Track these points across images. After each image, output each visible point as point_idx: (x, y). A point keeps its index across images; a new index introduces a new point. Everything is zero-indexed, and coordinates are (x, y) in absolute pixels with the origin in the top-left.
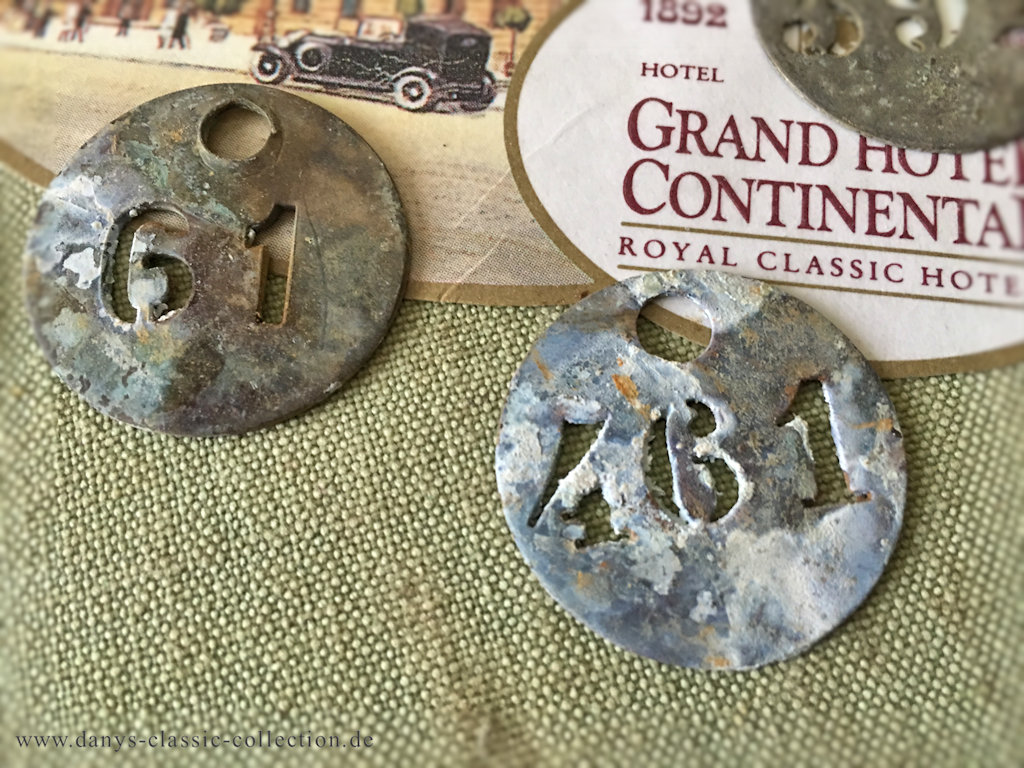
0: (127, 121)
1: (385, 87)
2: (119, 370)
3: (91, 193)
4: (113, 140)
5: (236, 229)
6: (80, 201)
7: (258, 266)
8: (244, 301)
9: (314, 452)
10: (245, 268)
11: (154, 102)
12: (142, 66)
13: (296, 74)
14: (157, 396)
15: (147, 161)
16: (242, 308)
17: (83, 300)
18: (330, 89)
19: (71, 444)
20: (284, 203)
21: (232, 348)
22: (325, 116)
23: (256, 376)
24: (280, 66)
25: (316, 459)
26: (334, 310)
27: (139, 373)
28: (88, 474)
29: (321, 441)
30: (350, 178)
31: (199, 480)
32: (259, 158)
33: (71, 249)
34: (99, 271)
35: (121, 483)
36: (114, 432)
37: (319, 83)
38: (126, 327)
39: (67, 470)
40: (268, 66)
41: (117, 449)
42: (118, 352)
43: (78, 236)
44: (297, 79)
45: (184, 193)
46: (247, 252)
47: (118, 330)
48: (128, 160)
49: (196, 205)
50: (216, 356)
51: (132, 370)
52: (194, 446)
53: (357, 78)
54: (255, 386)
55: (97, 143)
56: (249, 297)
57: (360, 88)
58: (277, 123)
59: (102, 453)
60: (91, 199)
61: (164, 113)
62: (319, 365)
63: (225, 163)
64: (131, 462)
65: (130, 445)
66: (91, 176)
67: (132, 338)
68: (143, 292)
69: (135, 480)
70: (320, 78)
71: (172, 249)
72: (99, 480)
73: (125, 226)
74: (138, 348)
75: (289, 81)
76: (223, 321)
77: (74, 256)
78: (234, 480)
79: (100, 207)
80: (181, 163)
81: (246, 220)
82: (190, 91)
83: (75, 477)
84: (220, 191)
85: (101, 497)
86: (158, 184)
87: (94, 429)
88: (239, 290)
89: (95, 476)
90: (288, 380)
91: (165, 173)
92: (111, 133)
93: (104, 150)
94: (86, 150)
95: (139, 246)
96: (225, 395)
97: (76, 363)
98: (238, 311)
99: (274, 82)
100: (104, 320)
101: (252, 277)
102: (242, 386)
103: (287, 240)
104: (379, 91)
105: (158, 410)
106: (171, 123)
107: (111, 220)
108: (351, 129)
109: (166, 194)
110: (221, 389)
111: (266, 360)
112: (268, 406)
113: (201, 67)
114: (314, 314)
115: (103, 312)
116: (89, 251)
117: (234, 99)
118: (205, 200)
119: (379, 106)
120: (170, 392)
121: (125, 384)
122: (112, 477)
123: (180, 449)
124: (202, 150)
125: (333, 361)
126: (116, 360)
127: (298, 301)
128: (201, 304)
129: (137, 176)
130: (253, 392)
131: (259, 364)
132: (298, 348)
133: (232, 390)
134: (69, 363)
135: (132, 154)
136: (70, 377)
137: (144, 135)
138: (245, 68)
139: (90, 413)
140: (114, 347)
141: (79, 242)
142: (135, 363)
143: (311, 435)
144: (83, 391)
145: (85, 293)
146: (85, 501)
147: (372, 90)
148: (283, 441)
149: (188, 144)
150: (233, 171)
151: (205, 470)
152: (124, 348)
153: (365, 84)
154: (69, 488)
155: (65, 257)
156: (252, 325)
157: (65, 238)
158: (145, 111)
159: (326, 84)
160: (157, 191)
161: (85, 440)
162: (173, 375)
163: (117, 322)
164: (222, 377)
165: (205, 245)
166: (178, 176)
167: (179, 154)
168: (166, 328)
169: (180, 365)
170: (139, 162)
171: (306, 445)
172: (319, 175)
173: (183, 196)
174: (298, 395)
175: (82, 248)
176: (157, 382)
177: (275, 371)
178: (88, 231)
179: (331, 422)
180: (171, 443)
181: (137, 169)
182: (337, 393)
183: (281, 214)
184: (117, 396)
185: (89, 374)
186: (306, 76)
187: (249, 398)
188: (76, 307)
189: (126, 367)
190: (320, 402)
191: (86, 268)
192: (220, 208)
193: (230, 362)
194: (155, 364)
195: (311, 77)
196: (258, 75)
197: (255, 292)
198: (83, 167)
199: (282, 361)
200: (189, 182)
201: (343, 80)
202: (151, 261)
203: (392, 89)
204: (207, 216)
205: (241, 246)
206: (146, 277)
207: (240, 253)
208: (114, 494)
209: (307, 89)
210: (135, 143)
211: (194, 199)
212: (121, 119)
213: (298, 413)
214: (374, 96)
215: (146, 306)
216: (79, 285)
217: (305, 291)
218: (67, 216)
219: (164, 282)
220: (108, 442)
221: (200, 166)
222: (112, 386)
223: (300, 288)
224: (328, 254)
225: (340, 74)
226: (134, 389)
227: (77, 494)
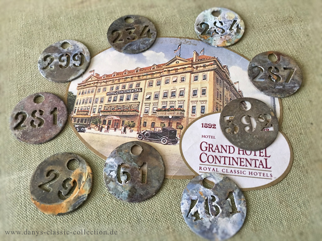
0: (118, 148)
1: (159, 140)
2: (120, 192)
3: (113, 161)
4: (116, 152)
5: (137, 167)
6: (112, 163)
7: (141, 173)
8: (139, 180)
9: (152, 205)
10: (139, 174)
11: (123, 145)
12: (119, 137)
13: (145, 138)
14: (127, 196)
15: (122, 155)
16: (139, 181)
17: (114, 180)
18: (150, 141)
19: (113, 204)
20: (145, 162)
21: (138, 188)
22: (150, 147)
23: (142, 193)
24: (142, 137)
25: (152, 206)
26: (154, 181)
27: (124, 192)
28: (116, 209)
29: (153, 203)
30: (155, 158)
31: (134, 210)
32: (140, 154)
33: (111, 171)
34: (116, 175)
35: (122, 211)
36: (120, 202)
37: (148, 140)
38: (121, 184)
39: (113, 209)
40: (140, 137)
41: (120, 205)
42: (120, 189)
43: (112, 169)
44: (145, 139)
45: (129, 161)
46: (139, 171)
47: (120, 185)
48: (119, 155)
49: (130, 163)
50: (135, 189)
51: (122, 192)
52: (132, 204)
53: (155, 139)
54: (142, 194)
55: (114, 152)
56: (140, 179)
57: (155, 140)
58: (143, 148)
59: (118, 205)
60: (114, 162)
61: (124, 147)
62: (152, 190)
63: (135, 156)
64: (123, 207)
65: (122, 204)
66: (113, 158)
67: (122, 186)
68: (123, 178)
69: (124, 210)
70: (149, 139)
71: (127, 171)
72: (118, 210)
73: (119, 167)
74: (123, 188)
75: (143, 139)
76: (136, 183)
77: (112, 172)
78: (139, 210)
79: (115, 163)
80: (128, 156)
81: (139, 166)
82: (128, 143)
83: (114, 210)
84: (134, 161)
85: (119, 213)
86: (124, 159)
87: (116, 201)
88: (138, 178)
89: (117, 210)
90: (147, 193)
91: (125, 157)
92: (116, 150)
93: (115, 153)
94: (112, 154)
95: (122, 170)
96: (138, 196)
97: (114, 191)
98: (138, 181)
99: (141, 140)
100: (117, 183)
101: (140, 175)
102: (140, 194)
103: (145, 168)
104: (158, 141)
105: (127, 199)
106: (126, 149)
107: (117, 166)
108: (155, 149)
109: (126, 161)
110: (137, 195)
111: (143, 190)
112: (144, 197)
113: (129, 137)
114: (151, 182)
115: (117, 182)
116: (114, 171)
117: (136, 144)
118: (132, 162)
119: (158, 143)
120: (129, 195)
121: (122, 194)
122: (120, 210)
123: (130, 205)
124: (131, 153)
125: (154, 189)
126: (120, 190)
127: (148, 179)
128: (132, 180)
129: (121, 158)
130: (142, 195)
131: (142, 190)
132: (148, 187)
133: (139, 195)
134: (112, 191)
135: (120, 154)
136: (113, 193)
137: (121, 151)
138: (136, 137)
139: (116, 199)
140: (119, 188)
141: (112, 170)
142: (123, 191)
143: (151, 202)
144: (115, 196)
145: (114, 179)
146: (116, 214)
147: (157, 141)
148: (146, 203)
149: (129, 152)
150: (136, 157)
151: (134, 208)
152: (121, 188)
153: (156, 140)
154: (113, 212)
155: (110, 173)
156: (141, 184)
157: (110, 169)
158: (121, 146)
159: (150, 140)
160: (124, 161)
161: (115, 204)
162: (129, 192)
163: (119, 183)
164: (137, 193)
165: (133, 170)
166: (127, 158)
167: (127, 154)
168: (127, 184)
169: (130, 191)
170: (121, 155)
171: (150, 204)
172: (150, 157)
173: (128, 162)
174: (149, 196)
175: (113, 171)
176: (127, 194)
177: (145, 191)
178: (113, 168)
179: (154, 200)
180: (129, 204)
181: (121, 157)
182: (155, 195)
183: (144, 164)
184: (120, 196)
185: (116, 192)
186: (146, 138)
187: (141, 196)
188: (113, 181)
189: (121, 191)
190: (152, 196)
191: (114, 174)
192: (134, 164)
193: (138, 190)
194: (126, 191)
195: (147, 139)
196: (138, 138)
197: (141, 178)
198: (112, 157)
199: (146, 190)
200: (129, 159)
201: (152, 139)
202: (124, 173)
203: (161, 141)
204: (132, 165)
205: (138, 170)
206: (124, 176)
207: (138, 171)
208: (120, 213)
209: (147, 141)
210: (120, 152)
211: (130, 162)
212: (117, 148)
213: (149, 198)
214: (158, 142)
215: (124, 181)
216: (113, 177)
217: (149, 178)
218: (110, 165)
219: (127, 177)
220: (119, 204)
221: (131, 156)
222: (119, 194)
223: (148, 177)
224: (152, 171)
225: (152, 138)
226: (123, 195)
227: (115, 213)
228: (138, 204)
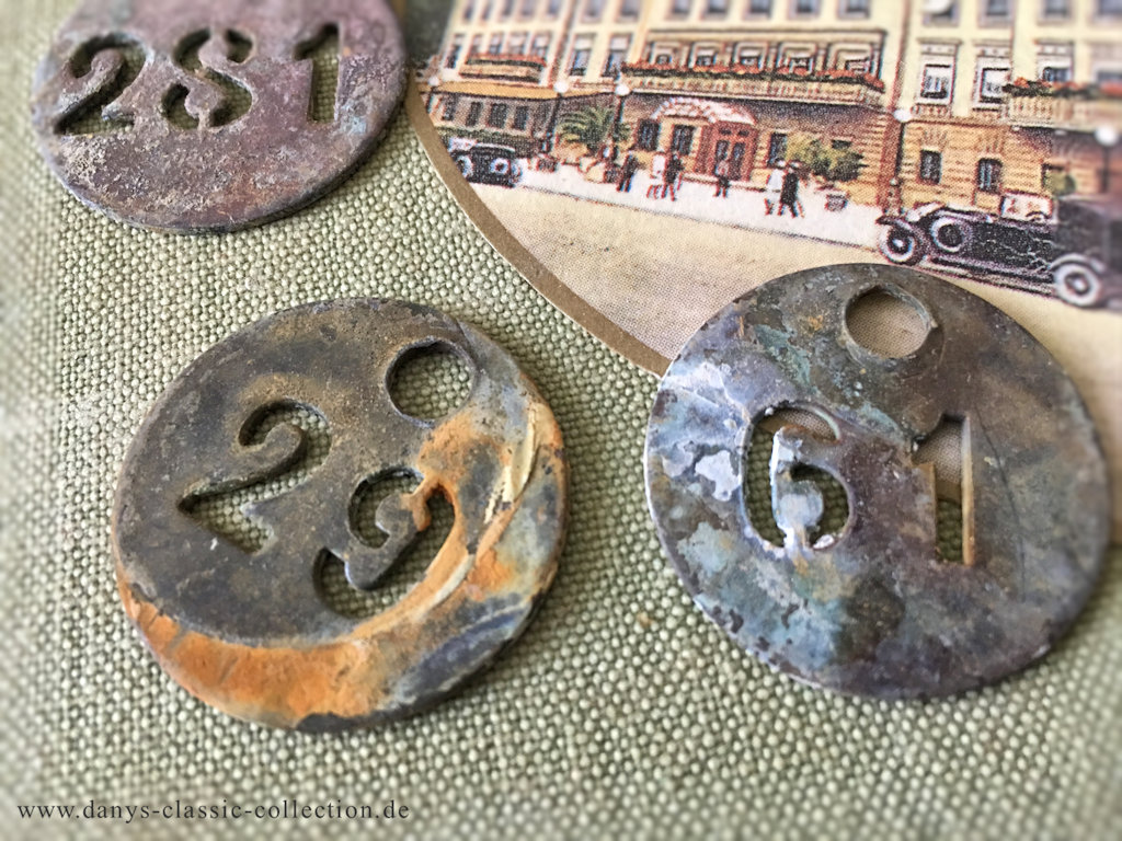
0: (753, 301)
1: (1044, 277)
2: (777, 607)
3: (720, 384)
4: (740, 322)
5: (897, 439)
6: (707, 393)
7: (931, 487)
8: (919, 532)
10: (916, 491)
11: (783, 280)
12: (751, 235)
13: (934, 255)
14: (827, 644)
15: (783, 351)
16: (918, 540)
17: (724, 515)
18: (977, 274)
19: (716, 692)
20: (952, 412)
21: (913, 591)
23: (949, 632)
24: (913, 244)
26: (1030, 549)
27: (801, 613)
28: (742, 733)
29: (1026, 718)
30: (1029, 388)
31: (879, 754)
32: (920, 354)
33: (703, 451)
34: (739, 479)
35: (785, 749)
36: (768, 681)
37: (962, 266)
38: (779, 553)
39: (716, 726)
40: (900, 244)
41: (773, 704)
42: (773, 584)
43: (709, 435)
44: (935, 261)
45: (832, 393)
46: (916, 471)
47: (770, 556)
48: (759, 348)
49: (847, 408)
50: (893, 598)
51: (793, 608)
52: (867, 709)
53: (1007, 263)
54: (947, 643)
55: (720, 325)
56: (925, 526)
57: (1011, 275)
59: (756, 707)
60: (721, 392)
61: (796, 295)
62: (1024, 622)
63: (880, 360)
64: (794, 723)
65: (789, 701)
66: (718, 364)
67: (788, 567)
68: (795, 511)
69: (801, 747)
70: (963, 261)
71: (824, 459)
72: (756, 742)
73: (762, 427)
74: (796, 580)
75: (925, 263)
76: (898, 555)
77: (707, 460)
78: (924, 758)
79: (732, 401)
80: (824, 355)
81: (909, 430)
82: (824, 269)
83: (727, 736)
84: (875, 393)
85: (762, 766)
86: (799, 379)
87: (742, 675)
88: (912, 518)
89: (750, 737)
90: (986, 638)
91: (806, 367)
92: (737, 314)
93: (730, 333)
94: (709, 332)
95: (781, 453)
96: (912, 651)
97: (724, 593)
98: (913, 543)
99: (909, 262)
100: (752, 542)
101: (925, 501)
102: (932, 641)
103: (960, 454)
104: (1035, 280)
105: (831, 662)
106: (806, 308)
107: (746, 417)
108: (1021, 328)
109: (810, 392)
110: (905, 641)
111: (956, 608)
112: (967, 669)
113: (820, 240)
114: (1011, 556)
115: (749, 531)
116: (725, 455)
117: (880, 282)
118: (857, 404)
119: (1039, 298)
120: (843, 639)
121: (787, 626)
122: (772, 740)
123: (851, 712)
124: (850, 342)
125: (1041, 614)
126: (772, 593)
127: (987, 537)
128: (867, 532)
129: (771, 366)
130: (946, 650)
131: (949, 614)
132: (995, 597)
133: (919, 644)
134: (715, 589)
135: (764, 340)
136: (717, 612)
137: (776, 319)
138: (872, 244)
139: (735, 654)
140: (767, 576)
141: (711, 442)
142: (795, 599)
143: (1012, 709)
144: (735, 630)
145: (726, 506)
146: (743, 770)
147: (1028, 279)
148: (978, 713)
149: (831, 334)
150: (889, 370)
151: (885, 742)
152: (780, 579)
153: (1019, 271)
154: (721, 750)
155: (697, 460)
156: (933, 563)
157: (696, 436)
158: (774, 290)
159: (972, 269)
160: (798, 387)
161: (732, 689)
162: (844, 618)
163: (767, 545)
164: (905, 626)
165: (864, 457)
166: (822, 371)
167: (821, 346)
168: (827, 558)
169: (851, 606)
170: (773, 350)
171: (1008, 721)
172: (992, 381)
173: (832, 397)
174: (1001, 658)
175: (715, 450)
176: (826, 627)
177: (969, 624)
178: (720, 429)
180: (839, 703)
181: (773, 359)
182: (1043, 660)
183: (951, 422)
184: (778, 638)
185: (741, 607)
186: (946, 258)
187: (942, 659)
188: (715, 522)
189: (784, 603)
190: (1027, 666)
191: (723, 475)
192: (877, 414)
193: (910, 606)
194: (821, 603)
195: (952, 259)
196: (888, 253)
197: (931, 521)
198: (707, 353)
199: (976, 613)
200: (837, 380)
201: (990, 265)
202: (800, 471)
203: (1051, 280)
204: (862, 422)
205: (907, 462)
206: (798, 491)
207: (908, 472)
208: (778, 763)
209: (950, 274)
210: (767, 328)
211: (844, 401)
212: (746, 297)
213: (996, 680)
215: (801, 528)
216: (717, 494)
217: (992, 525)
218: (693, 409)
219: (819, 499)
220: (761, 694)
221: (848, 361)
222: (769, 625)
223: (986, 518)
224: (1016, 480)
225: (987, 258)
226: (798, 633)
227: (732, 759)
228: (910, 713)
